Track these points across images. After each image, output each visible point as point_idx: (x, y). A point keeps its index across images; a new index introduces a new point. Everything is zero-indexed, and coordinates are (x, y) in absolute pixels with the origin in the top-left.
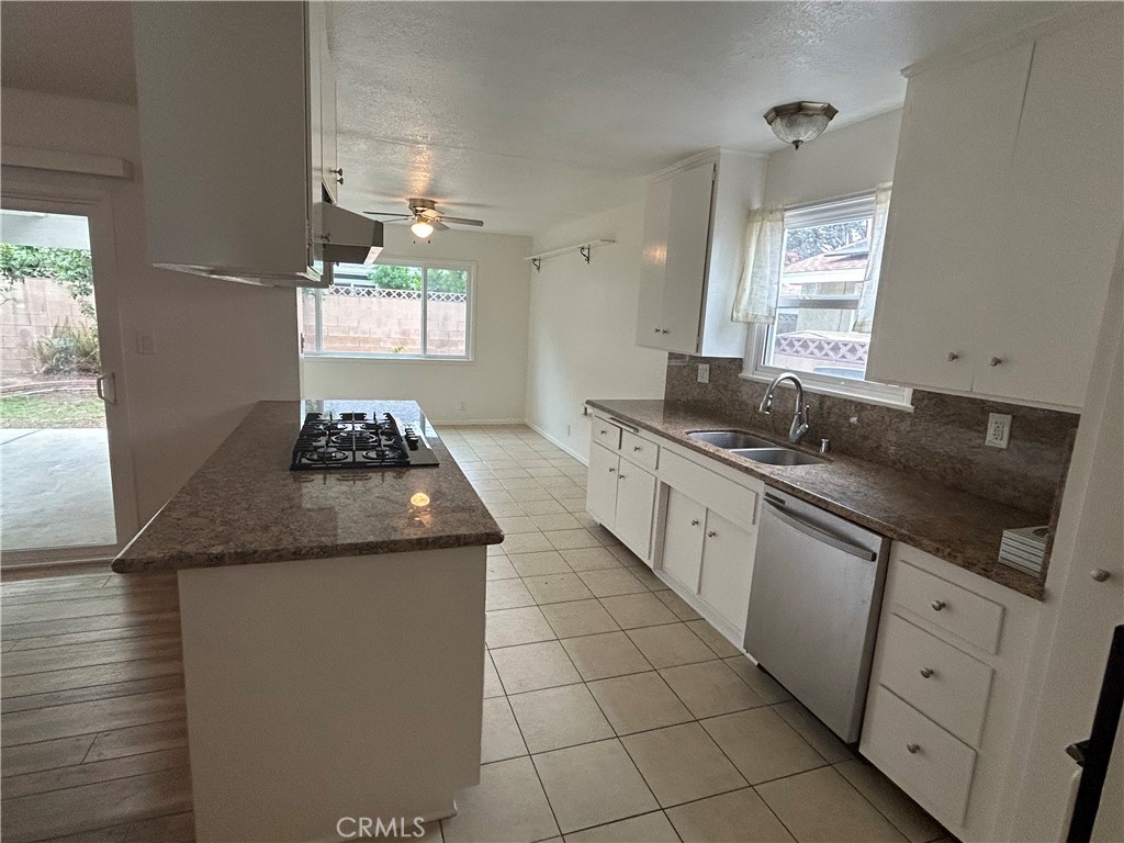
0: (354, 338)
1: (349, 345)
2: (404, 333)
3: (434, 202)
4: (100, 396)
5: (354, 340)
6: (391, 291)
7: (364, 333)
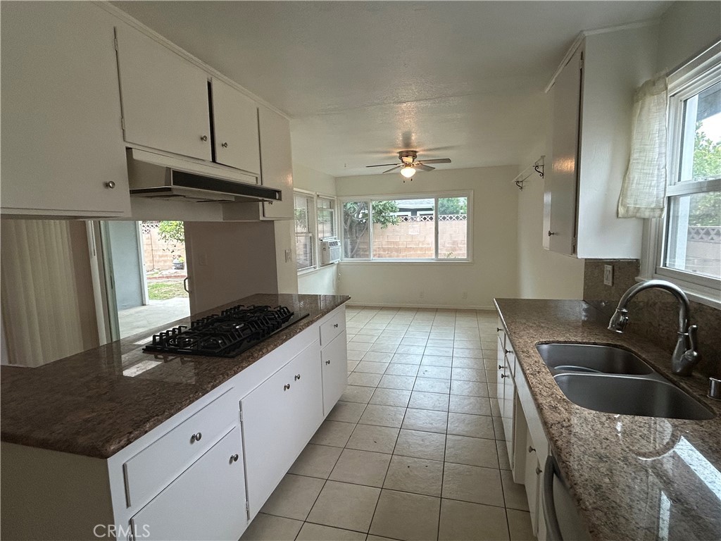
0: (422, 248)
1: (419, 252)
2: (454, 243)
3: (416, 152)
4: (185, 289)
5: (421, 249)
6: (446, 216)
7: (428, 244)
